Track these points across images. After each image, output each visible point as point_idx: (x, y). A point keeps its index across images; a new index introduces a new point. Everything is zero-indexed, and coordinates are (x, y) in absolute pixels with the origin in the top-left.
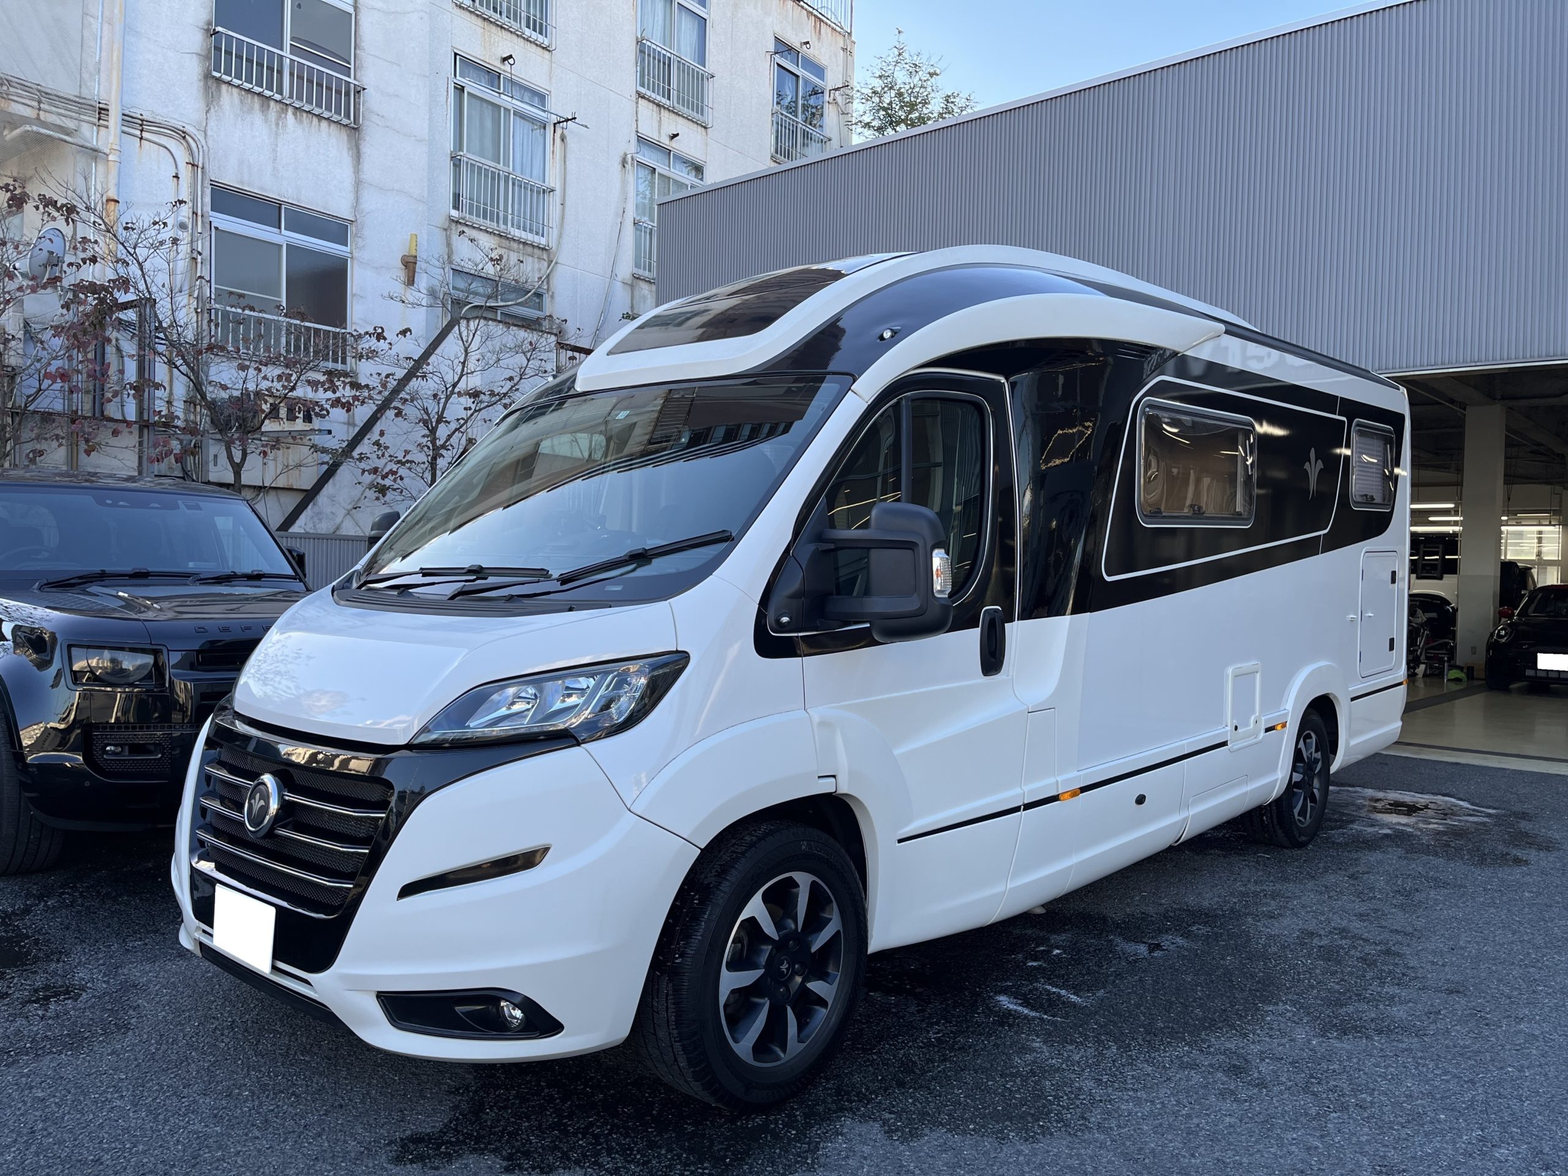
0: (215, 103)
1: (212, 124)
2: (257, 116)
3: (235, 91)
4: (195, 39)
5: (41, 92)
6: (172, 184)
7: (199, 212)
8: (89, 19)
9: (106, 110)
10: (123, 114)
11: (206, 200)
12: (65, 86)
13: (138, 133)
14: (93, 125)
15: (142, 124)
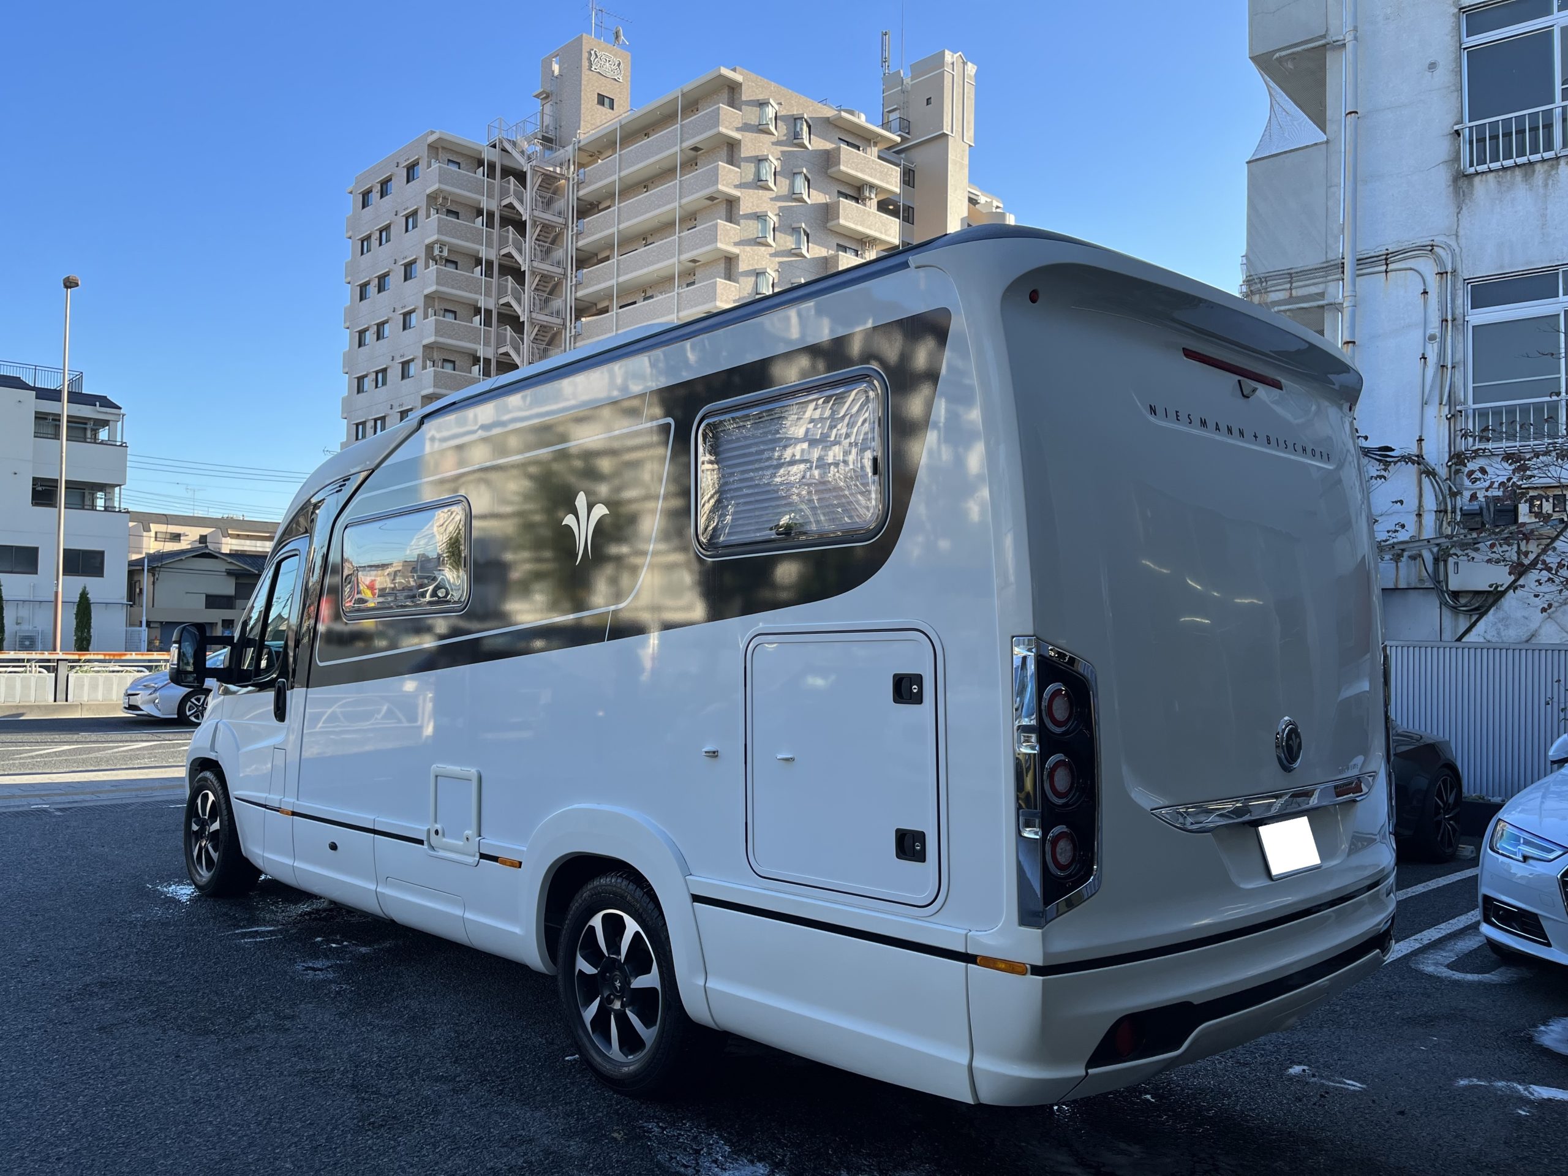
0: (1467, 201)
1: (1464, 222)
2: (1519, 190)
3: (1491, 176)
4: (1443, 148)
5: (1290, 274)
6: (1420, 300)
7: (1449, 318)
8: (1333, 189)
9: (1343, 263)
10: (1358, 260)
11: (1459, 301)
12: (1313, 260)
13: (1384, 268)
14: (1338, 280)
15: (1387, 258)
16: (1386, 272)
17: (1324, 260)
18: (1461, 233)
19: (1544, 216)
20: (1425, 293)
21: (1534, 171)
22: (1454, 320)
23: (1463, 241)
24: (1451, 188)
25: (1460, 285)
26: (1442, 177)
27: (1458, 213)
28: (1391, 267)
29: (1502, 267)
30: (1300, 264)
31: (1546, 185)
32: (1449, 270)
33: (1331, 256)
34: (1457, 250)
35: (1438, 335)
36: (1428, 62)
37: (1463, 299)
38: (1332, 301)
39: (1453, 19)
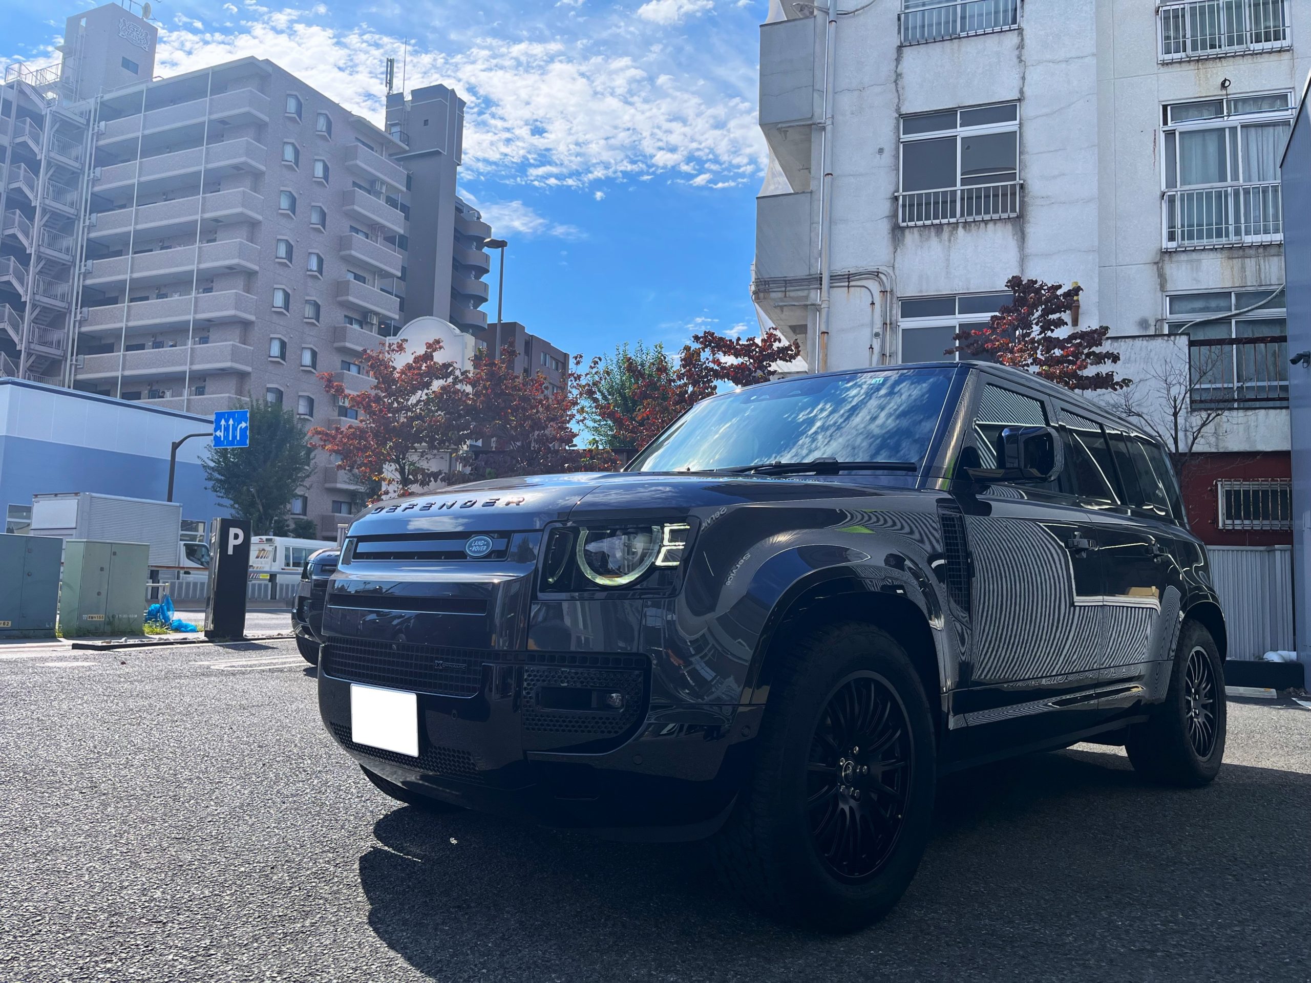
0: (900, 245)
1: (898, 259)
2: (934, 241)
3: (916, 230)
4: (885, 207)
5: (785, 281)
6: (870, 309)
7: (888, 322)
8: (814, 225)
9: (821, 278)
10: (831, 276)
11: (894, 312)
12: (801, 272)
13: (846, 284)
14: (817, 289)
15: (849, 277)
16: (848, 287)
17: (808, 273)
18: (896, 266)
19: (948, 260)
20: (873, 304)
21: (942, 230)
22: (891, 324)
23: (897, 271)
24: (890, 236)
25: (895, 300)
26: (884, 227)
27: (895, 252)
28: (852, 284)
29: (921, 291)
30: (791, 275)
31: (950, 240)
32: (889, 290)
33: (813, 272)
34: (894, 277)
35: (881, 333)
36: (879, 147)
37: (897, 310)
38: (813, 302)
39: (895, 121)
